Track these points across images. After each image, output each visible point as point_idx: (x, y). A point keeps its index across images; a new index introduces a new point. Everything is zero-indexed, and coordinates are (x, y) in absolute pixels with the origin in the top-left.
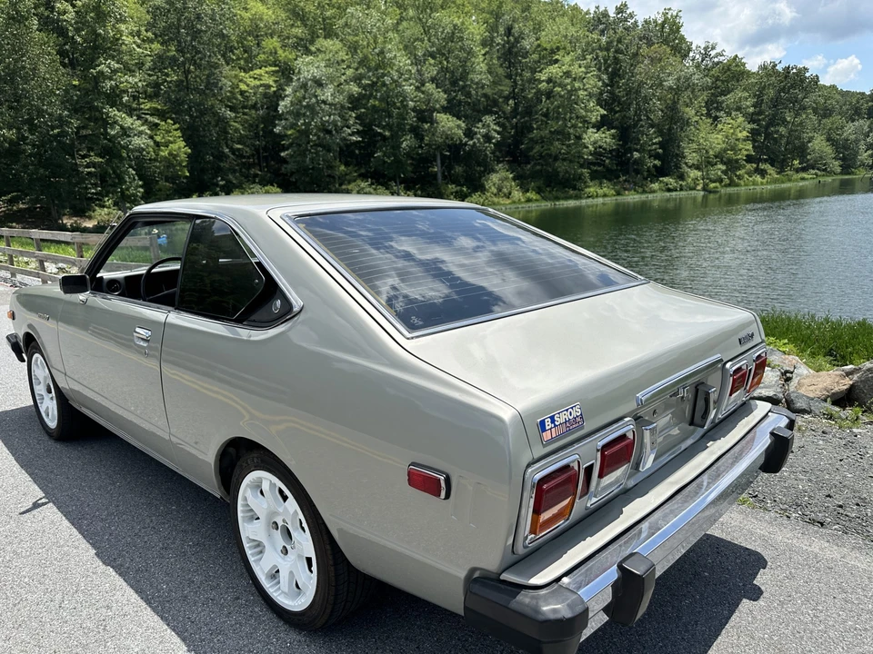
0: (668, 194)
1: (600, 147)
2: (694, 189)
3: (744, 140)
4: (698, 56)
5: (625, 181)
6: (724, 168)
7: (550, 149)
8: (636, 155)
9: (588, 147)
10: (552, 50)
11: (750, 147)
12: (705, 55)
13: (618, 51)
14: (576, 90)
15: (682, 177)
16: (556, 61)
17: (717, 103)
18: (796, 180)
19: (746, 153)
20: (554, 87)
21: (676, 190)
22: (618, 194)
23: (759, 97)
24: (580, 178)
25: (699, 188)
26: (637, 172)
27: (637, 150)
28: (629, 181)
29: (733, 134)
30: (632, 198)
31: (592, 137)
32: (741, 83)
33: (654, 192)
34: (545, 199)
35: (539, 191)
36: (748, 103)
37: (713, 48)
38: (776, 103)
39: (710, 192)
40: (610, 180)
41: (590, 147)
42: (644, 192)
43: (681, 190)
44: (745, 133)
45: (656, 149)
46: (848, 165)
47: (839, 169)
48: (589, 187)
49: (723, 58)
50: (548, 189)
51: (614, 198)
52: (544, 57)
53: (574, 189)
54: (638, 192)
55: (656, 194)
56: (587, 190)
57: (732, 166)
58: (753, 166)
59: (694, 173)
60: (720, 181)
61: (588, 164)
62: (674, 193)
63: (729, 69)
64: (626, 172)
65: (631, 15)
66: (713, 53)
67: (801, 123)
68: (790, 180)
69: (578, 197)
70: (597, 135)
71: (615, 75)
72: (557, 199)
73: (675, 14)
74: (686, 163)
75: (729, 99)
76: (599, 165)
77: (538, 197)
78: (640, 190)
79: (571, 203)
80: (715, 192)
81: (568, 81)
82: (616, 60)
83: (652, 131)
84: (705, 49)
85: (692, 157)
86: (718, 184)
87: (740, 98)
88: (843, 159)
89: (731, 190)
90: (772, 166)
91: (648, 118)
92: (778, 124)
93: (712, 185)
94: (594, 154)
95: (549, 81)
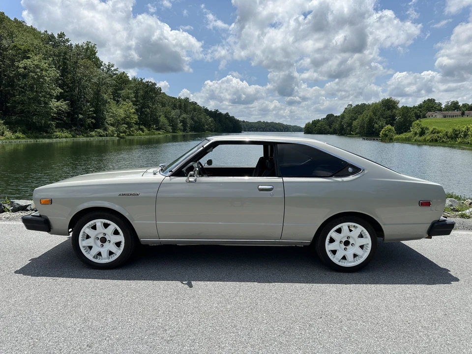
0: (101, 138)
1: (60, 110)
2: (113, 136)
3: (133, 114)
4: (105, 69)
5: (76, 130)
6: (126, 126)
7: (29, 108)
8: (81, 116)
9: (53, 109)
10: (25, 50)
11: (137, 117)
12: (109, 69)
13: (65, 58)
14: (43, 76)
15: (105, 129)
16: (29, 58)
17: (118, 94)
18: (157, 135)
19: (135, 120)
20: (29, 72)
21: (104, 136)
22: (74, 137)
23: (136, 93)
24: (49, 126)
25: (115, 135)
26: (82, 125)
27: (81, 114)
28: (78, 130)
29: (128, 110)
30: (82, 139)
31: (54, 104)
32: (127, 85)
33: (93, 136)
34: (29, 137)
35: (24, 133)
36: (132, 96)
37: (112, 66)
38: (144, 98)
39: (121, 138)
40: (67, 129)
41: (55, 109)
42: (88, 136)
43: (107, 136)
44: (134, 110)
45: (92, 114)
46: (175, 129)
47: (171, 131)
48: (56, 132)
49: (117, 72)
50: (30, 131)
51: (72, 139)
52: (19, 54)
53: (47, 132)
54: (84, 136)
55: (94, 138)
56: (55, 133)
57: (129, 125)
58: (137, 127)
59: (111, 128)
60: (125, 132)
61: (53, 119)
62: (104, 138)
63: (121, 78)
64: (75, 125)
65: (68, 40)
66: (113, 69)
67: (155, 108)
68: (154, 134)
69: (49, 137)
70: (57, 103)
71: (64, 71)
72: (37, 137)
73: (93, 45)
74: (107, 123)
75: (123, 92)
76: (61, 120)
77: (24, 136)
78: (85, 135)
79: (47, 141)
80: (124, 138)
81: (38, 70)
82: (65, 63)
83: (88, 104)
84: (109, 66)
85: (110, 120)
86: (124, 134)
87: (128, 93)
88: (172, 126)
89: (130, 137)
90: (145, 127)
91: (85, 97)
92: (146, 108)
93: (121, 135)
94: (57, 113)
95: (25, 68)
